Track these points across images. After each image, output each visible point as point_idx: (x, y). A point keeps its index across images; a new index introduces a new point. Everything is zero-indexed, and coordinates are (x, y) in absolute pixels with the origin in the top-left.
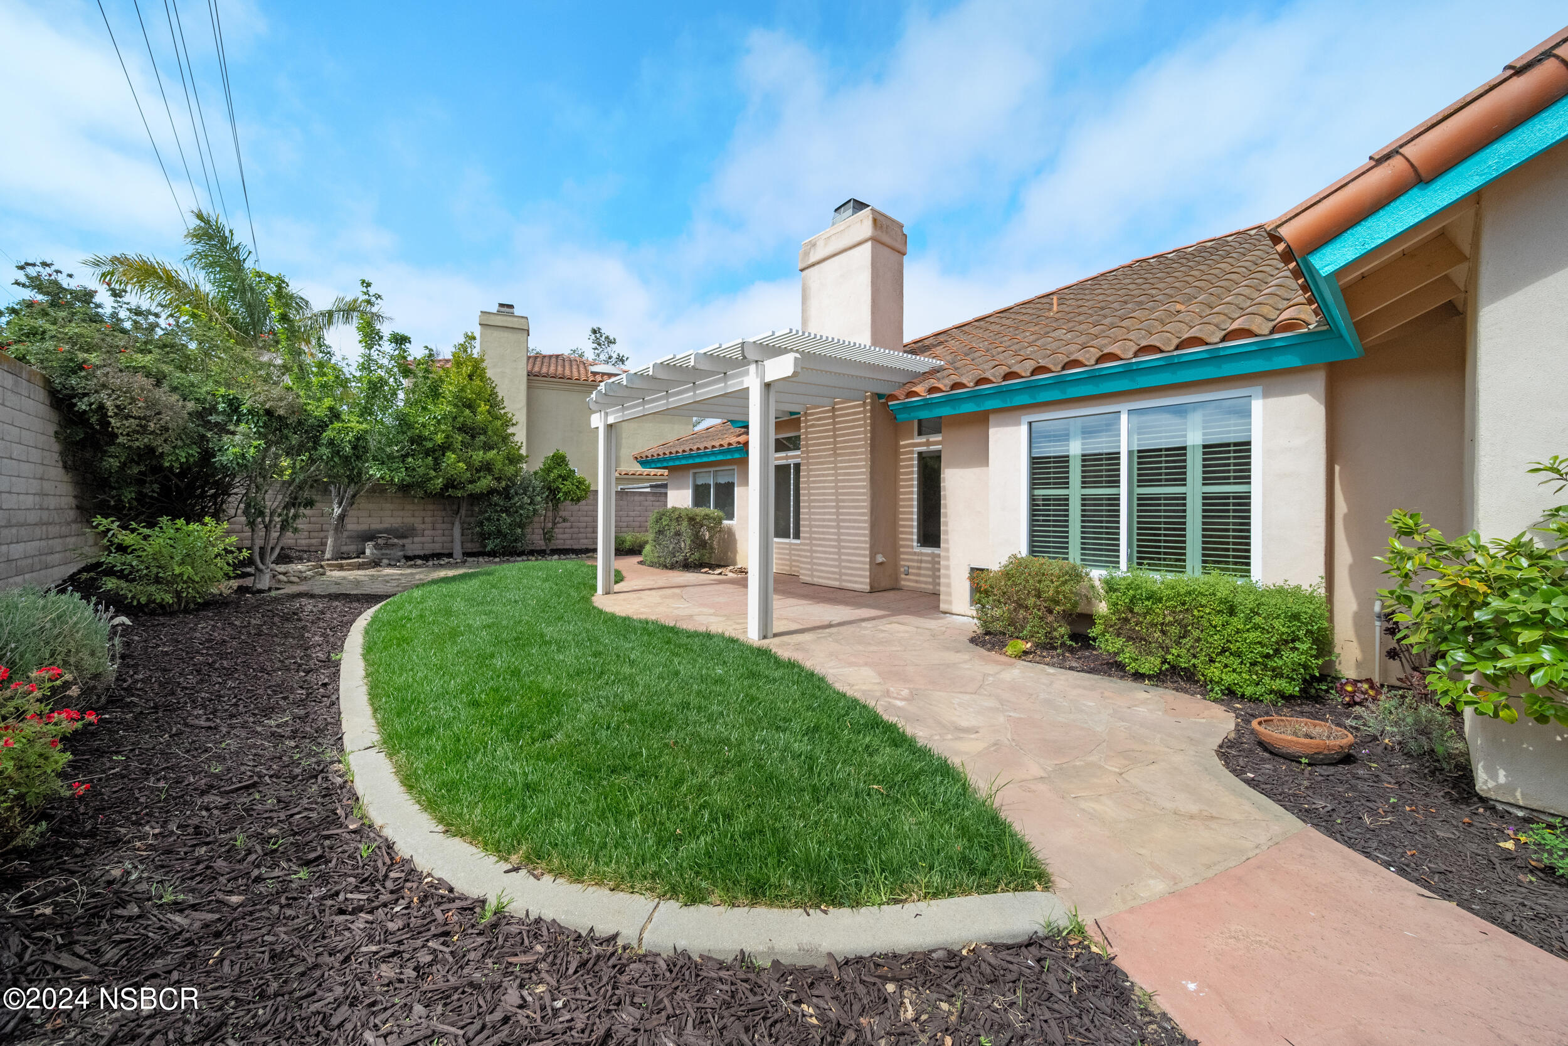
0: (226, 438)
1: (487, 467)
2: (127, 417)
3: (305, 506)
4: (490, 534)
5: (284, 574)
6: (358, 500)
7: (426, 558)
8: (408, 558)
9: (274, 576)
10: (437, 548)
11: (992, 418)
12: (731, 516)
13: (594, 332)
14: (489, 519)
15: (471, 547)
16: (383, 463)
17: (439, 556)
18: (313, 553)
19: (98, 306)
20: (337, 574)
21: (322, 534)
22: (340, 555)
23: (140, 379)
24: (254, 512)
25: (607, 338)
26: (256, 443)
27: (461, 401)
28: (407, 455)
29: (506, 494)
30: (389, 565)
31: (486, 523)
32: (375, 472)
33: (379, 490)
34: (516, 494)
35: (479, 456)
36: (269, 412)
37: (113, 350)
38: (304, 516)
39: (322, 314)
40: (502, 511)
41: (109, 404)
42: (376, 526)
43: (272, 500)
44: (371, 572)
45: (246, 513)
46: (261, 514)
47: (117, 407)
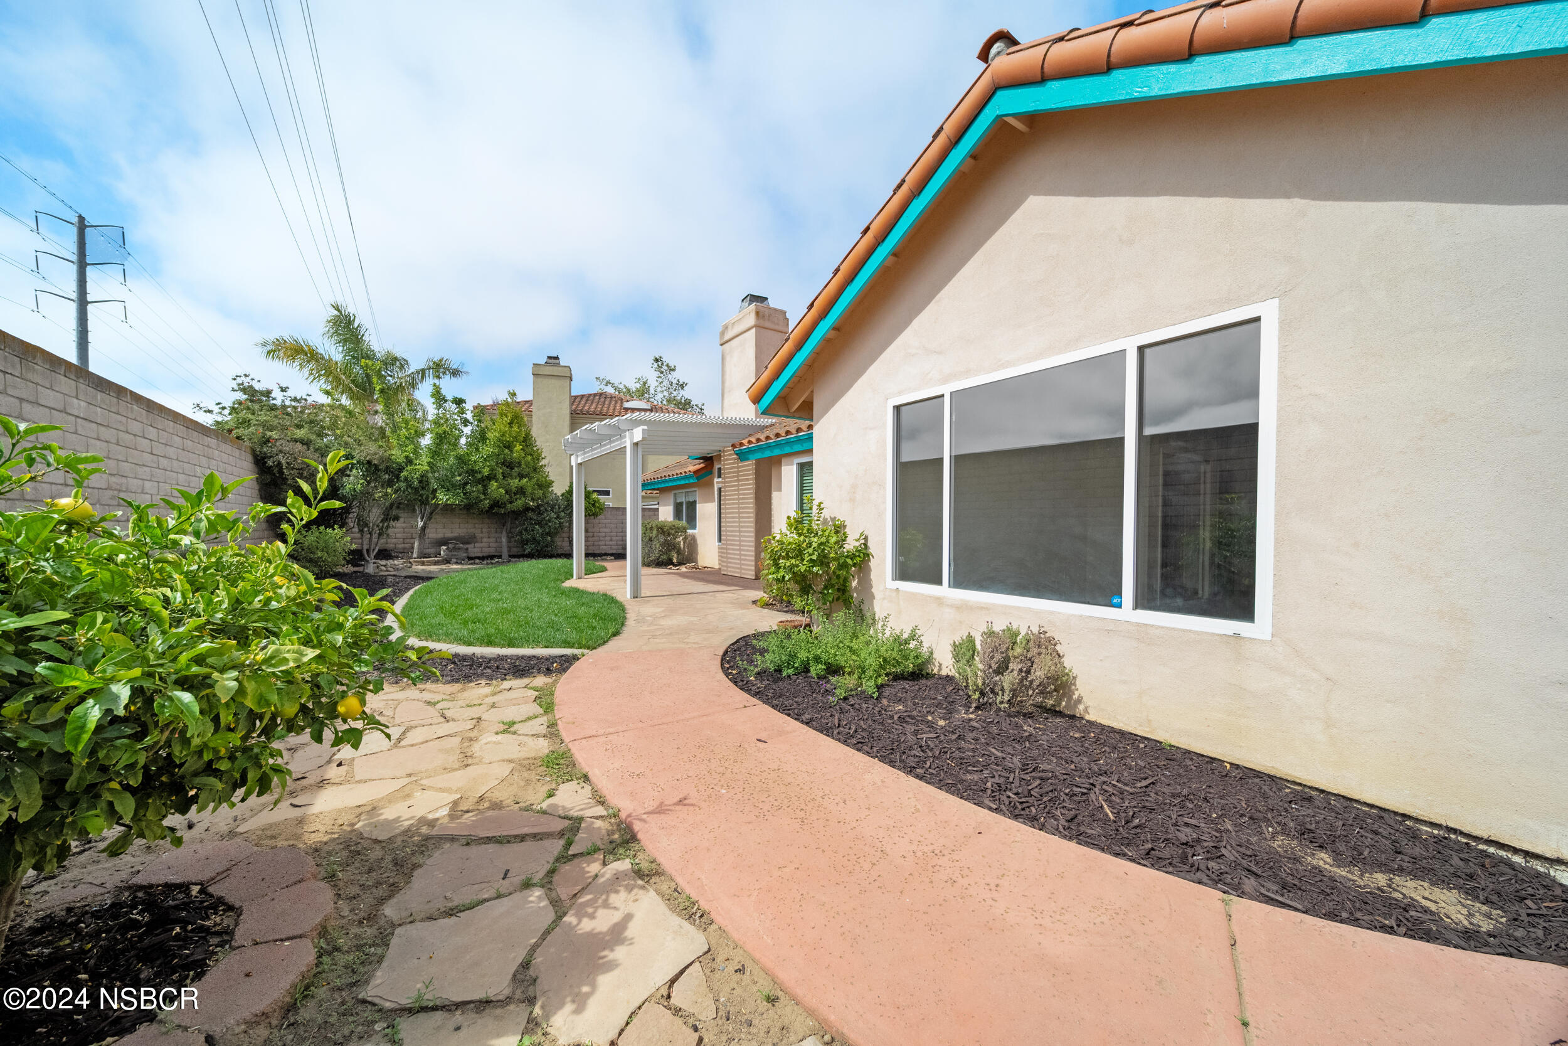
0: (345, 479)
1: (521, 491)
2: (293, 469)
3: (394, 520)
4: (527, 541)
5: (385, 566)
6: (434, 516)
7: (482, 558)
8: (470, 558)
9: (378, 567)
10: (492, 551)
11: (784, 461)
12: (694, 527)
13: (657, 360)
14: (526, 530)
15: (515, 551)
16: (448, 490)
17: (492, 557)
18: (406, 553)
19: (274, 399)
20: (420, 567)
21: (412, 541)
22: (423, 555)
23: (299, 446)
24: (363, 524)
25: (667, 365)
26: (361, 481)
27: (502, 443)
28: (466, 484)
29: (537, 510)
30: (457, 563)
31: (524, 532)
32: (442, 498)
33: (448, 509)
34: (546, 510)
35: (515, 483)
36: (369, 462)
37: (284, 428)
38: (393, 527)
39: (418, 372)
40: (536, 524)
41: (283, 462)
42: (449, 535)
43: (375, 515)
44: (444, 567)
45: (358, 524)
46: (366, 525)
47: (287, 463)
